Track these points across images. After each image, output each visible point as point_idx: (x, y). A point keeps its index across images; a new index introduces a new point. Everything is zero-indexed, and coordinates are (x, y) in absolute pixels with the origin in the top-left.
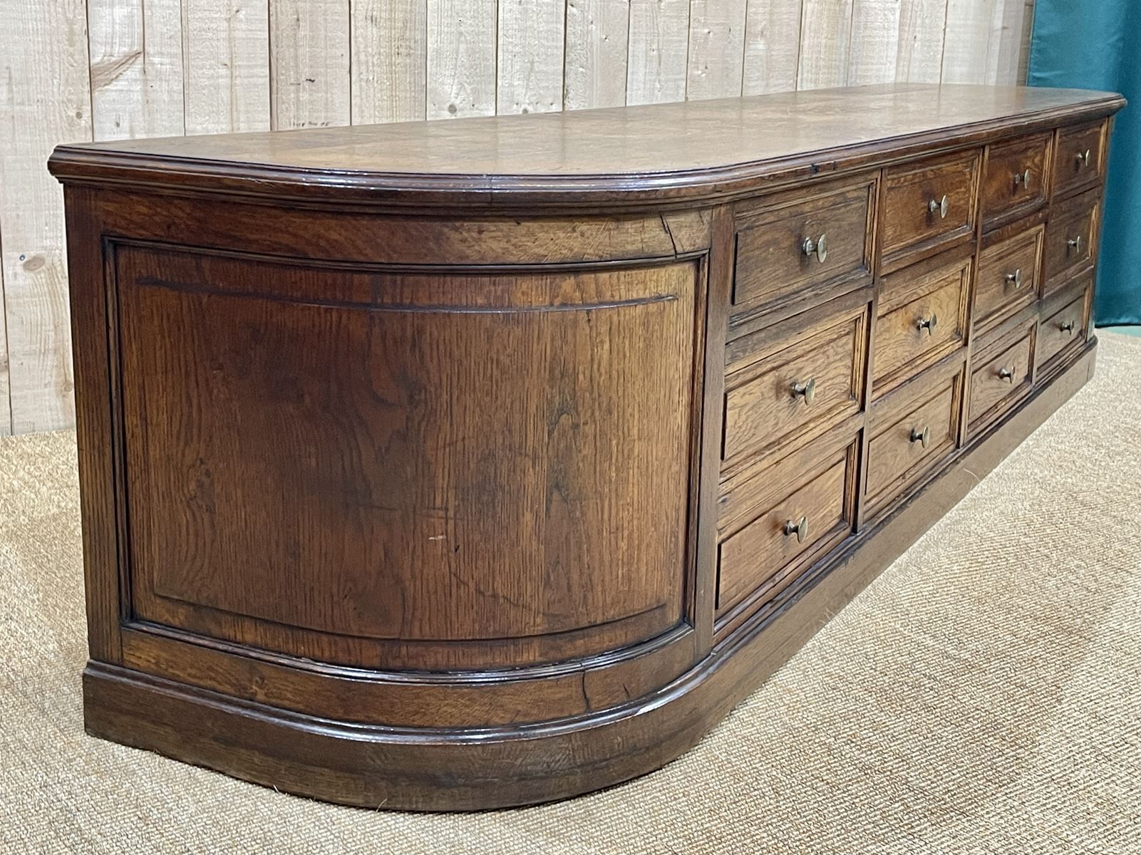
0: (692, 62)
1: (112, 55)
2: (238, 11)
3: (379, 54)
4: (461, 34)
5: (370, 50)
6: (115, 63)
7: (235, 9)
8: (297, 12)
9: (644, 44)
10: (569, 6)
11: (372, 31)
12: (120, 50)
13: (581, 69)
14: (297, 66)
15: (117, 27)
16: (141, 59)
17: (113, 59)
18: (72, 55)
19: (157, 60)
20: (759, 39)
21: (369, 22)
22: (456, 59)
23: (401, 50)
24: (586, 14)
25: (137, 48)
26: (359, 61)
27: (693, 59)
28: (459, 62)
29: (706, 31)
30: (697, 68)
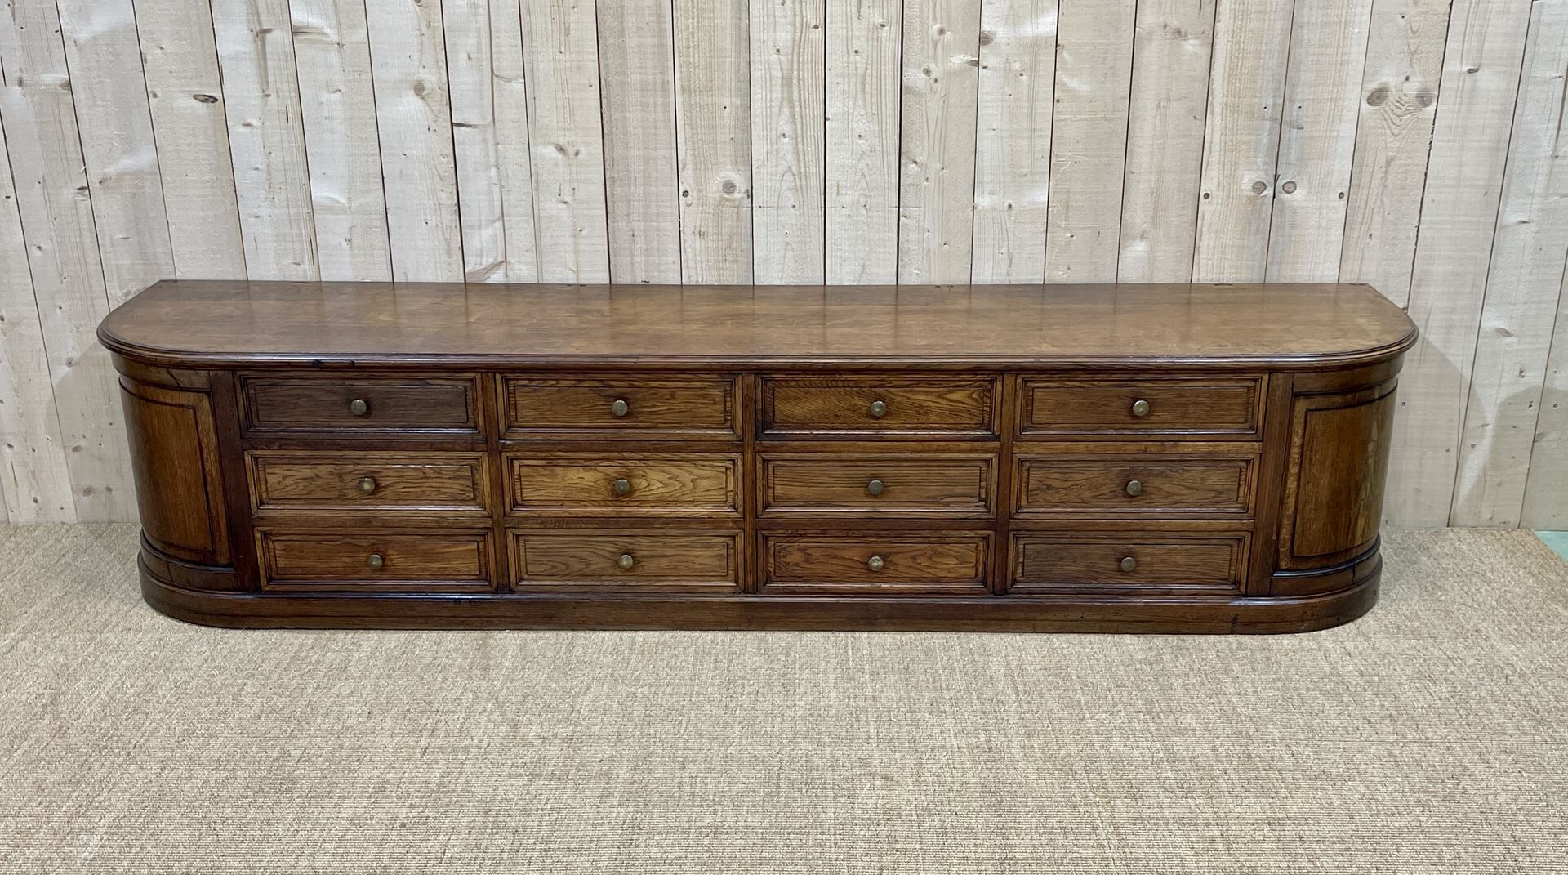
0: (1050, 263)
1: (481, 264)
2: (581, 230)
3: (708, 261)
4: (787, 244)
5: (698, 258)
6: (484, 269)
7: (579, 229)
8: (633, 230)
9: (991, 249)
10: (902, 218)
11: (699, 243)
12: (488, 261)
13: (916, 271)
14: (633, 270)
15: (484, 244)
16: (504, 266)
17: (482, 267)
18: (450, 264)
19: (517, 266)
20: (1138, 241)
21: (698, 236)
22: (784, 264)
23: (728, 258)
24: (921, 224)
25: (500, 259)
26: (687, 267)
27: (1051, 259)
28: (786, 267)
29: (1069, 235)
30: (1058, 270)
